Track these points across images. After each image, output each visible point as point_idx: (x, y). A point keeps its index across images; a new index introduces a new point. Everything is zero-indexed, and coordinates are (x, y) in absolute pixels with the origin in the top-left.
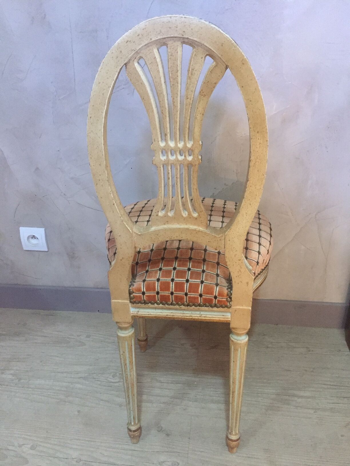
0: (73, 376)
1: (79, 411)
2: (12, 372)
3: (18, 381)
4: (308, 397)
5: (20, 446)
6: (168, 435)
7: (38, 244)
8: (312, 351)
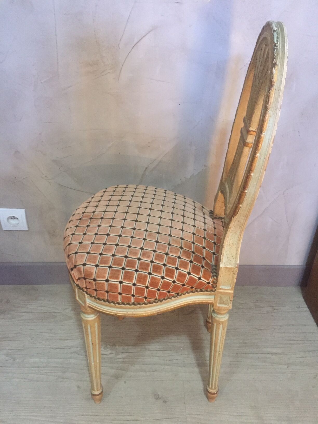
0: (66, 352)
1: (78, 387)
3: (13, 361)
4: (280, 354)
6: (165, 402)
7: (18, 224)
8: (277, 309)
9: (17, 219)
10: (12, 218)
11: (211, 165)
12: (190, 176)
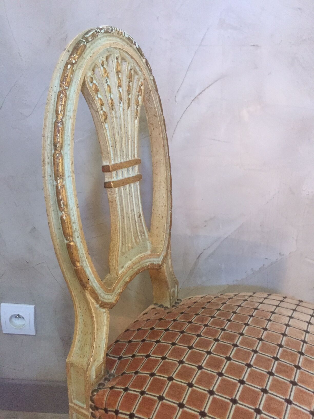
7: (24, 325)
9: (23, 318)
10: (16, 317)
11: (290, 254)
12: (260, 268)
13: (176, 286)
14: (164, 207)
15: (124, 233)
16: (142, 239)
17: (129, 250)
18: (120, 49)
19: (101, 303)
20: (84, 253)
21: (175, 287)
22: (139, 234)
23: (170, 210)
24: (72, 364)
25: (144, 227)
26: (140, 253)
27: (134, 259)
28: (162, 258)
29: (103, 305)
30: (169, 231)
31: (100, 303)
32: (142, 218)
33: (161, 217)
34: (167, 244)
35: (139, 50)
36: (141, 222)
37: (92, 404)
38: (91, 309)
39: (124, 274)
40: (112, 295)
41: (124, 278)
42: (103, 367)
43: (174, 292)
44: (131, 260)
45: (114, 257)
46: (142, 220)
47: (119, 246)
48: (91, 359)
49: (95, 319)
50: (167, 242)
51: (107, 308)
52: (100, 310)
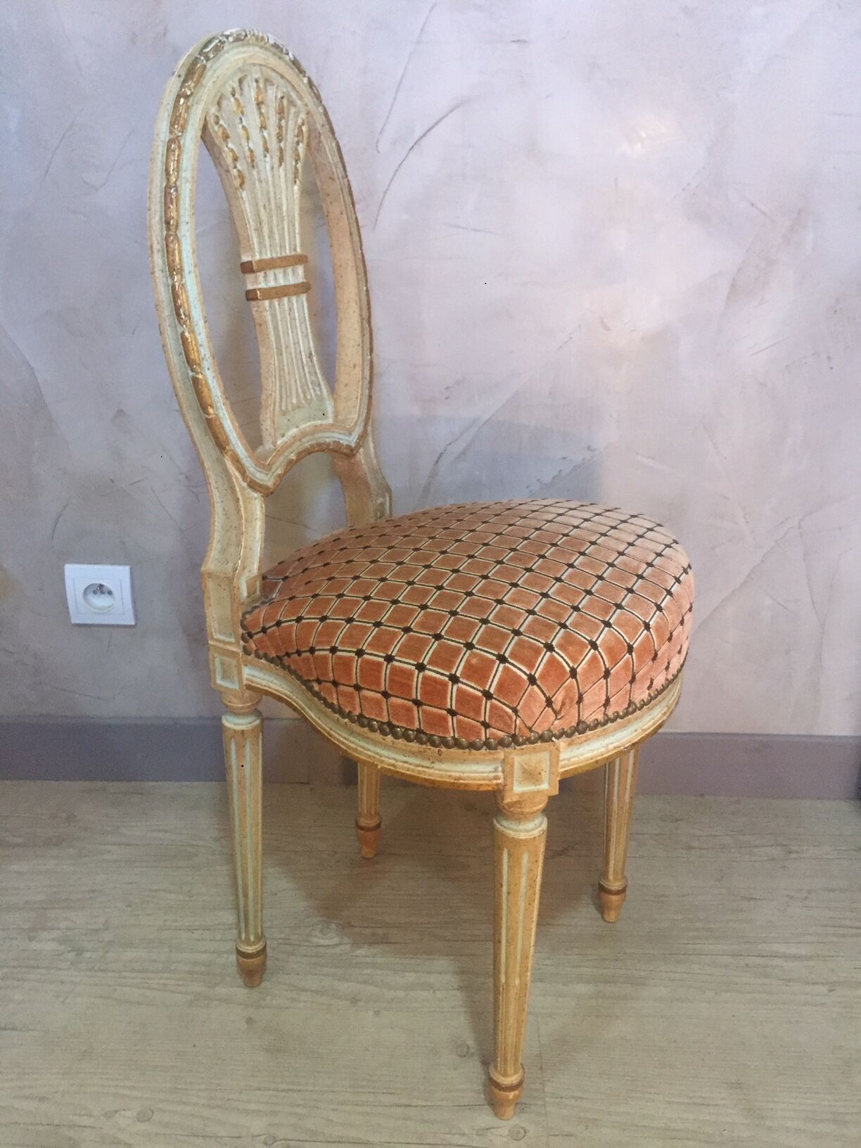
1: (249, 1021)
2: (55, 934)
3: (77, 955)
4: (809, 958)
5: (108, 1115)
6: (486, 1064)
7: (112, 607)
8: (797, 852)
9: (110, 593)
10: (95, 592)
11: (607, 447)
12: (554, 478)
13: (387, 495)
14: (356, 347)
15: (283, 380)
16: (316, 395)
17: (294, 410)
18: (261, 65)
19: (250, 482)
20: (219, 395)
21: (384, 497)
22: (310, 386)
23: (369, 354)
24: (210, 575)
25: (319, 376)
26: (314, 419)
27: (302, 426)
28: (356, 438)
29: (253, 485)
30: (367, 391)
31: (249, 480)
32: (315, 359)
33: (352, 365)
34: (364, 415)
35: (295, 63)
36: (313, 366)
37: (244, 632)
38: (235, 486)
39: (287, 446)
40: (267, 474)
41: (286, 453)
42: (258, 584)
43: (382, 504)
44: (297, 427)
45: (268, 416)
46: (315, 363)
47: (275, 398)
48: (240, 562)
49: (241, 503)
50: (365, 411)
51: (260, 492)
52: (249, 493)
